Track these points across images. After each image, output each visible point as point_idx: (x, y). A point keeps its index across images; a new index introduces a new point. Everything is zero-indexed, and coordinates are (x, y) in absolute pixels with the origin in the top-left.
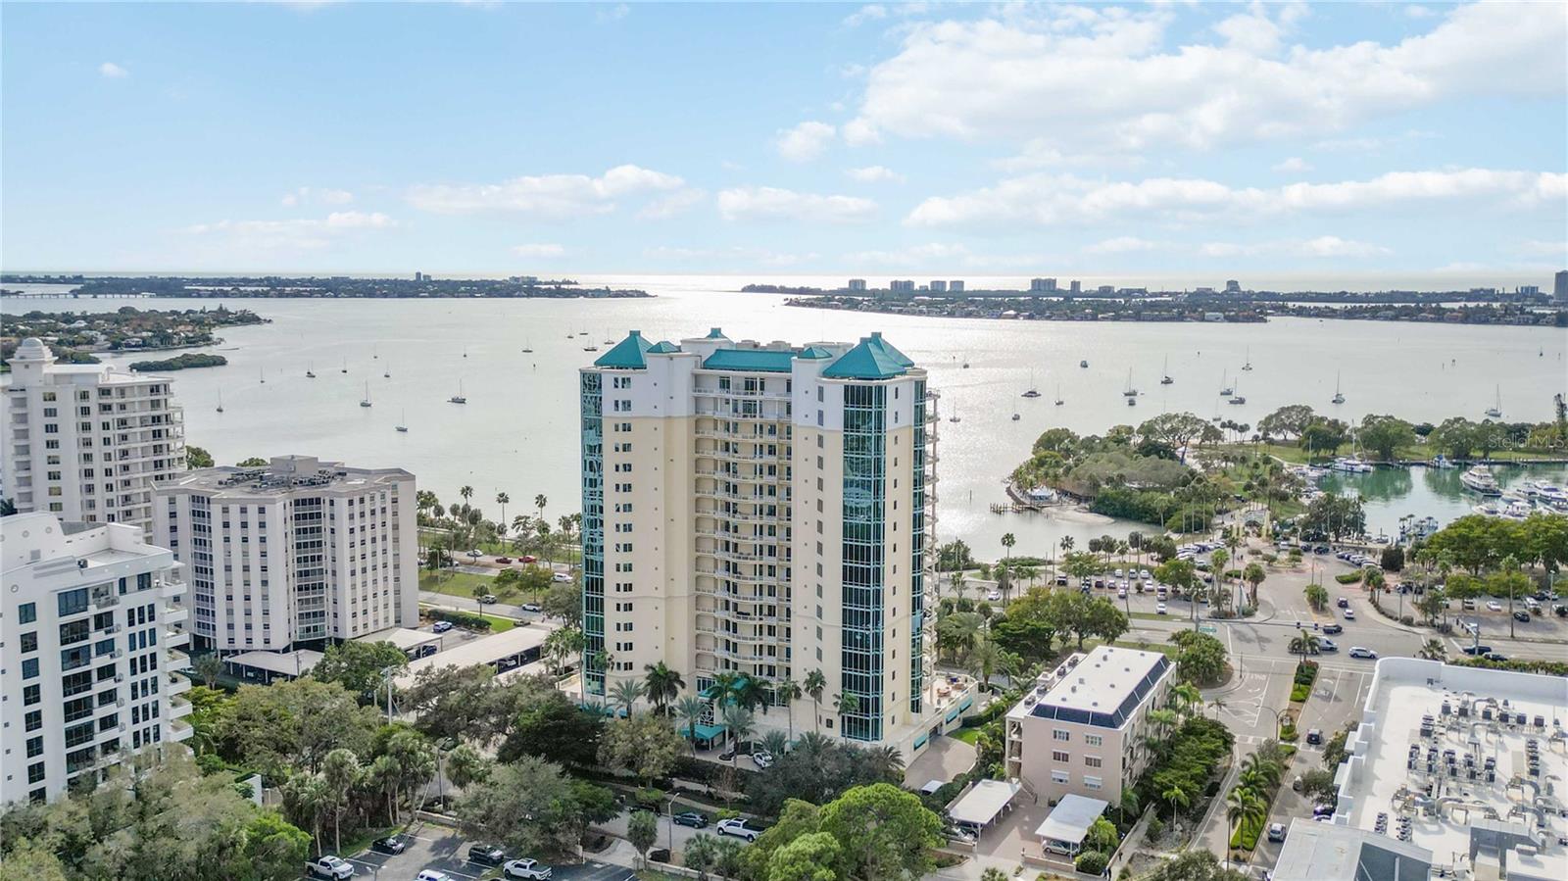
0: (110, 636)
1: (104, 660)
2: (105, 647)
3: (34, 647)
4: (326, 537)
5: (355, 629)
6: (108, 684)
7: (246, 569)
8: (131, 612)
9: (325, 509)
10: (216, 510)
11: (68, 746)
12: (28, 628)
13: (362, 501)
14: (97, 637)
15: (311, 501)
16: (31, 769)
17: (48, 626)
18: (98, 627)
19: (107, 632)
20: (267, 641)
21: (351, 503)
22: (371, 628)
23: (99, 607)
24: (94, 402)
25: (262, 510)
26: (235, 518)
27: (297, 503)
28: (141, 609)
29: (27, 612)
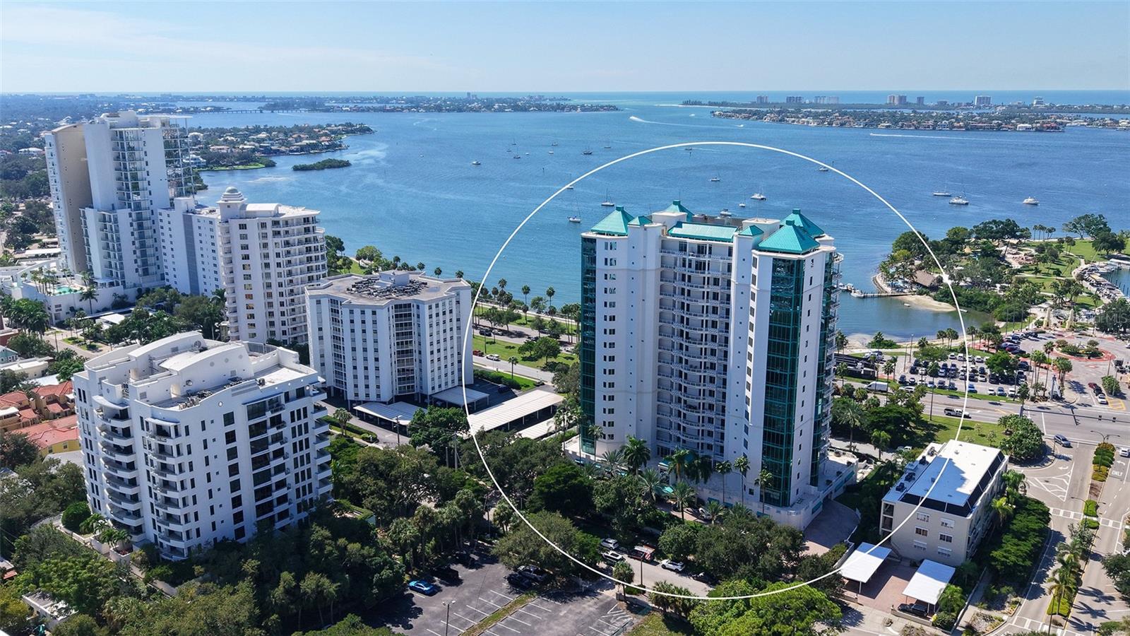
0: (280, 431)
1: (277, 446)
2: (278, 438)
3: (234, 440)
4: (414, 329)
5: (433, 388)
6: (280, 461)
7: (365, 350)
8: (292, 413)
9: (414, 311)
10: (346, 311)
11: (257, 501)
12: (230, 428)
13: (437, 306)
14: (272, 432)
15: (405, 306)
16: (233, 499)
17: (241, 426)
18: (272, 426)
19: (278, 428)
20: (378, 396)
21: (430, 308)
22: (443, 388)
23: (272, 412)
24: (270, 230)
25: (374, 313)
26: (357, 317)
27: (396, 306)
28: (299, 411)
29: (229, 419)
